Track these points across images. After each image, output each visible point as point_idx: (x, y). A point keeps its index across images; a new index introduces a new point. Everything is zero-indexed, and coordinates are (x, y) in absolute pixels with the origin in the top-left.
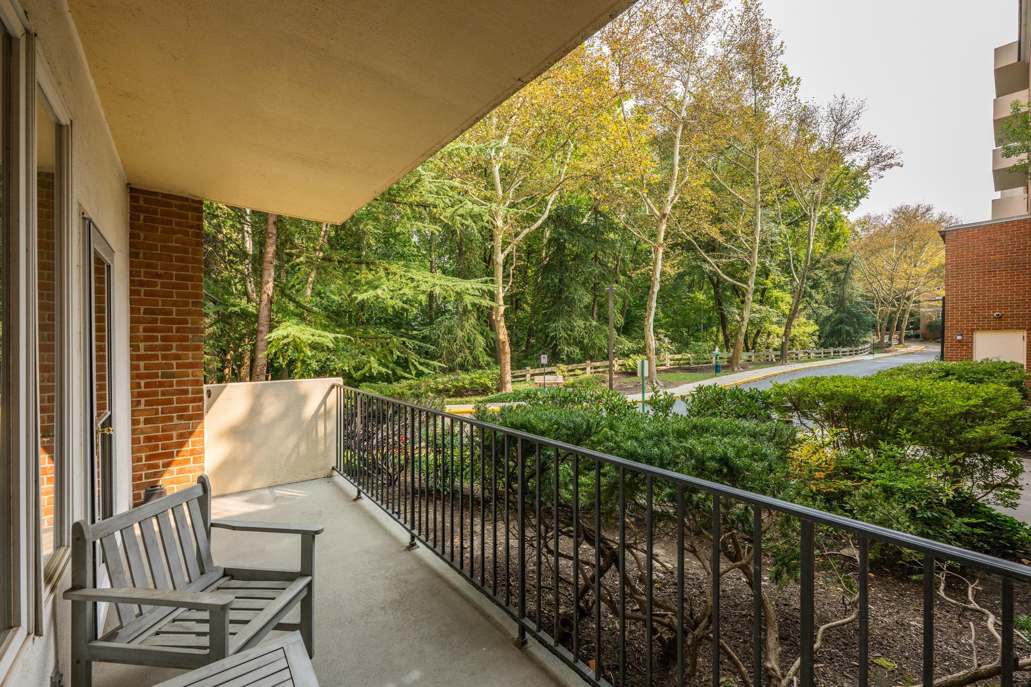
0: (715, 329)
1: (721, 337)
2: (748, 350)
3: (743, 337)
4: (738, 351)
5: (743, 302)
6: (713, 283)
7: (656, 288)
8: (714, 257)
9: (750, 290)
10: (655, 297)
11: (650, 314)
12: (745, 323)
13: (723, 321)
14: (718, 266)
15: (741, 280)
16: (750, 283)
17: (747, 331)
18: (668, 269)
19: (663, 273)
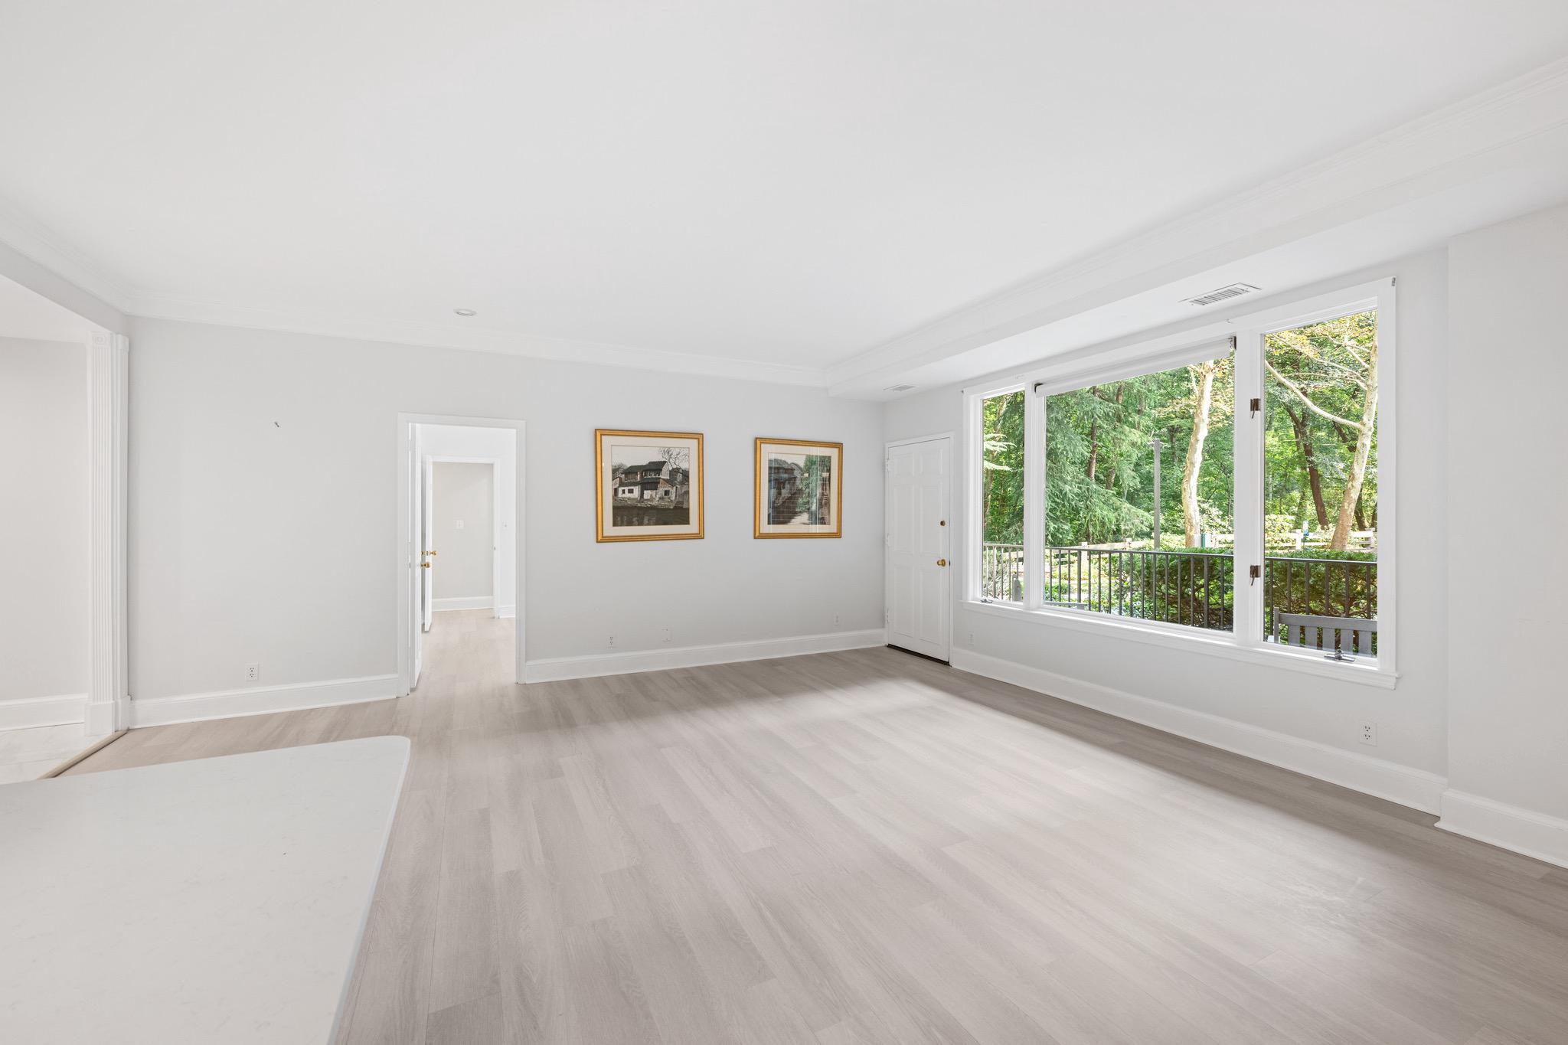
0: (1296, 494)
1: (1311, 509)
2: (1362, 528)
3: (1353, 506)
4: (1344, 529)
5: (1352, 449)
6: (1294, 419)
7: (1203, 433)
8: (1297, 378)
9: (1365, 430)
10: (1200, 446)
11: (1191, 473)
12: (1358, 484)
13: (1314, 480)
14: (1305, 394)
15: (1347, 415)
16: (1365, 419)
17: (1360, 498)
18: (1221, 405)
19: (1213, 412)
